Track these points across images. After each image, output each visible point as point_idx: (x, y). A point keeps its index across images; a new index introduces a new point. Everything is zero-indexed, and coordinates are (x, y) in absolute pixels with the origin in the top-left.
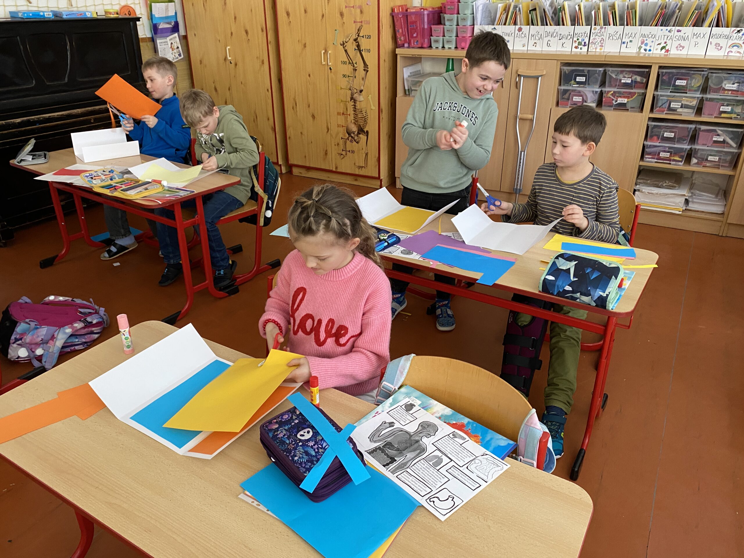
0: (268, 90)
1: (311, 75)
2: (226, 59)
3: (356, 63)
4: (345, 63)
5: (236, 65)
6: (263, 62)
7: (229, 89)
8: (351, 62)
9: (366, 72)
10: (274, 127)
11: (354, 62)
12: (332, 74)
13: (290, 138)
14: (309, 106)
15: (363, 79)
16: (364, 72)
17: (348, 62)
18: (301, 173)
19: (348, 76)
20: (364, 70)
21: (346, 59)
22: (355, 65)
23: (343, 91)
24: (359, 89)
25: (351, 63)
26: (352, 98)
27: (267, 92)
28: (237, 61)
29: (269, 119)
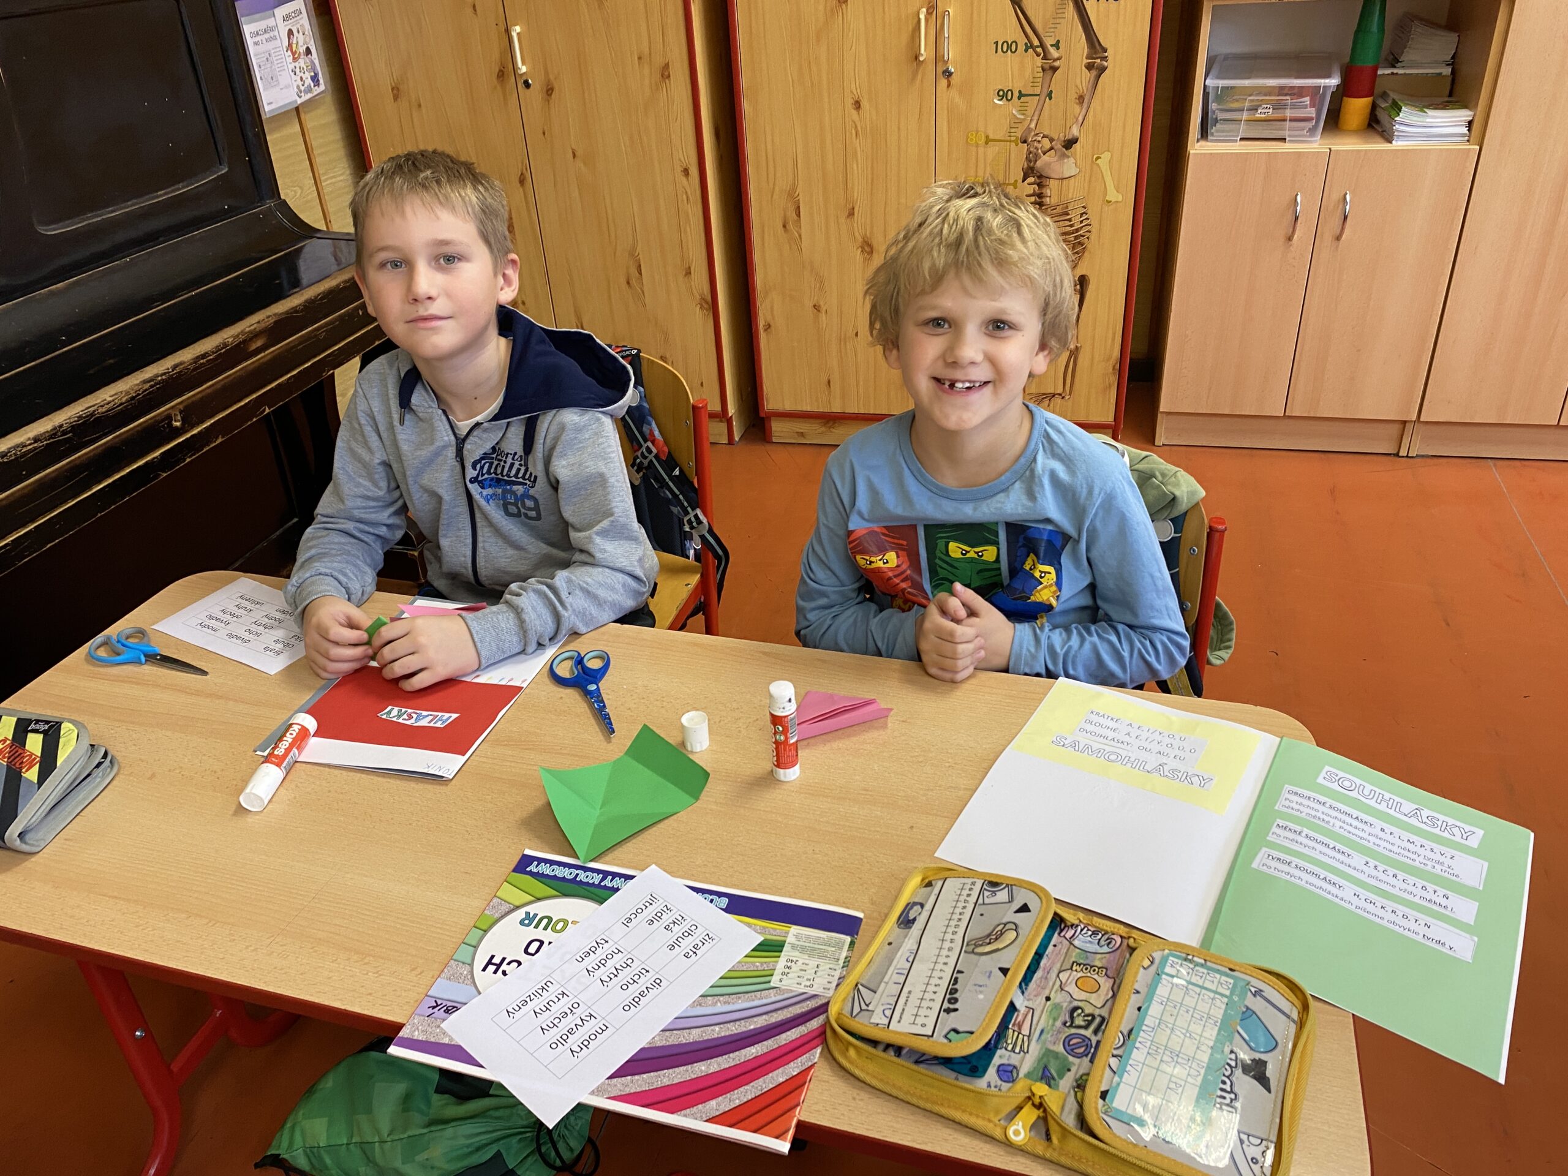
0: (686, 172)
1: (865, 104)
2: (505, 71)
3: (1057, 46)
4: (1009, 47)
5: (549, 91)
6: (665, 73)
8: (1036, 42)
9: (1094, 73)
10: (709, 298)
11: (1049, 41)
12: (953, 92)
13: (768, 327)
14: (851, 214)
15: (1081, 99)
16: (1087, 76)
17: (1022, 41)
18: (802, 434)
19: (1021, 95)
20: (1089, 67)
21: (1012, 31)
22: (1052, 51)
23: (993, 150)
24: (1060, 136)
25: (1032, 46)
26: (1029, 172)
27: (684, 179)
28: (552, 77)
29: (688, 273)
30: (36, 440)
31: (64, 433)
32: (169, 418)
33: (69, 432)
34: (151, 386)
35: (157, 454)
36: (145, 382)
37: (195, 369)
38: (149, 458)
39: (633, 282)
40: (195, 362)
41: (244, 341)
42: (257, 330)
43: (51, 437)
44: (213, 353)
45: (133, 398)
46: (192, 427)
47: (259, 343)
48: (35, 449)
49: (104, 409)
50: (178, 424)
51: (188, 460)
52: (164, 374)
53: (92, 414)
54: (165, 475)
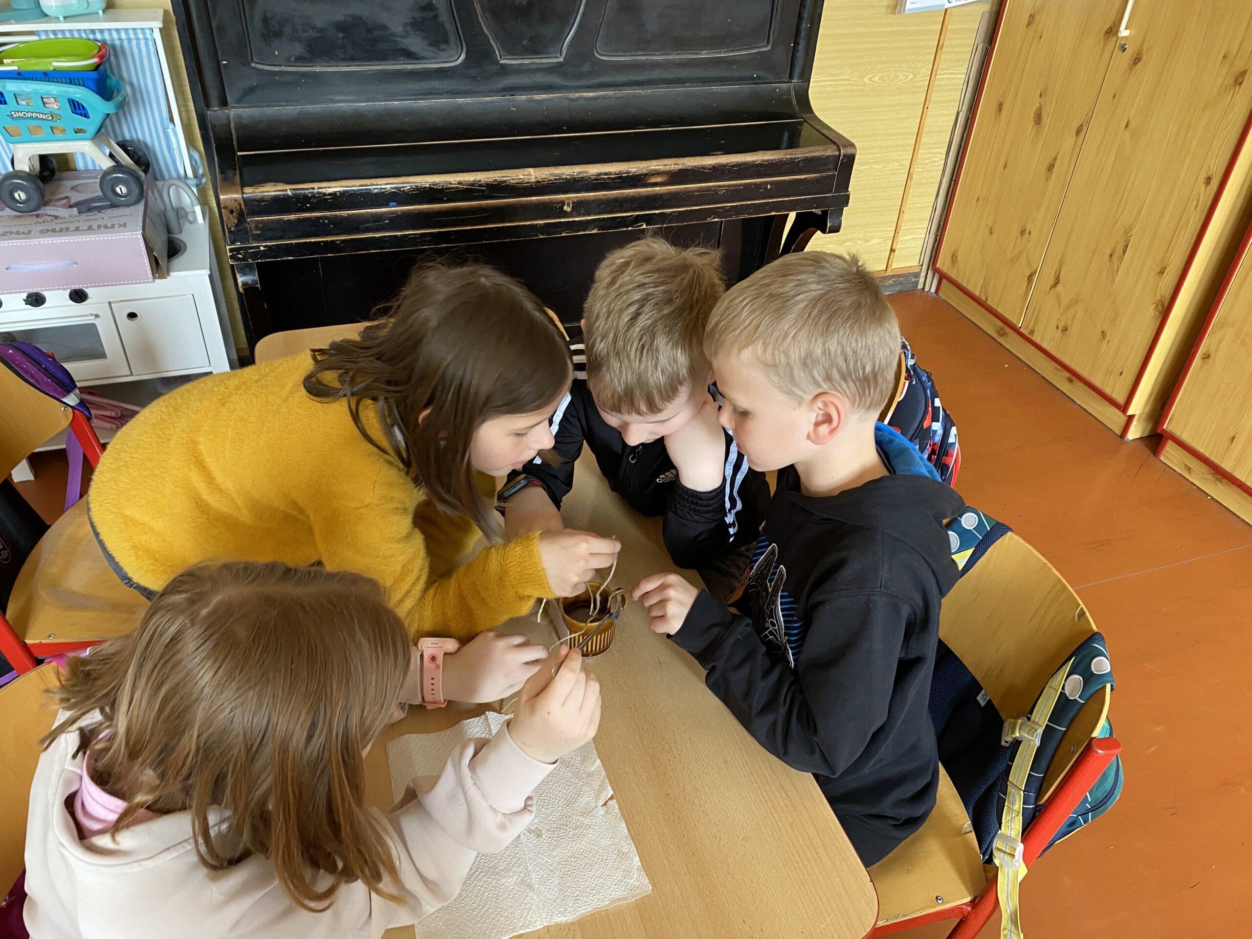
0: (1208, 180)
2: (1112, 31)
5: (1137, 60)
6: (1239, 79)
7: (1078, 132)
10: (1166, 304)
13: (1206, 357)
18: (1189, 469)
27: (1203, 186)
28: (1145, 48)
29: (1162, 272)
30: (459, 183)
31: (480, 186)
32: (563, 203)
33: (484, 186)
34: (556, 180)
35: (542, 222)
36: (552, 175)
37: (596, 179)
38: (535, 222)
39: (1115, 257)
40: (598, 175)
41: (646, 175)
42: (661, 170)
43: (470, 185)
44: (615, 174)
45: (539, 182)
46: (579, 215)
47: (659, 179)
48: (457, 188)
49: (514, 182)
50: (569, 210)
51: (564, 235)
52: (570, 175)
53: (505, 182)
54: (542, 237)
